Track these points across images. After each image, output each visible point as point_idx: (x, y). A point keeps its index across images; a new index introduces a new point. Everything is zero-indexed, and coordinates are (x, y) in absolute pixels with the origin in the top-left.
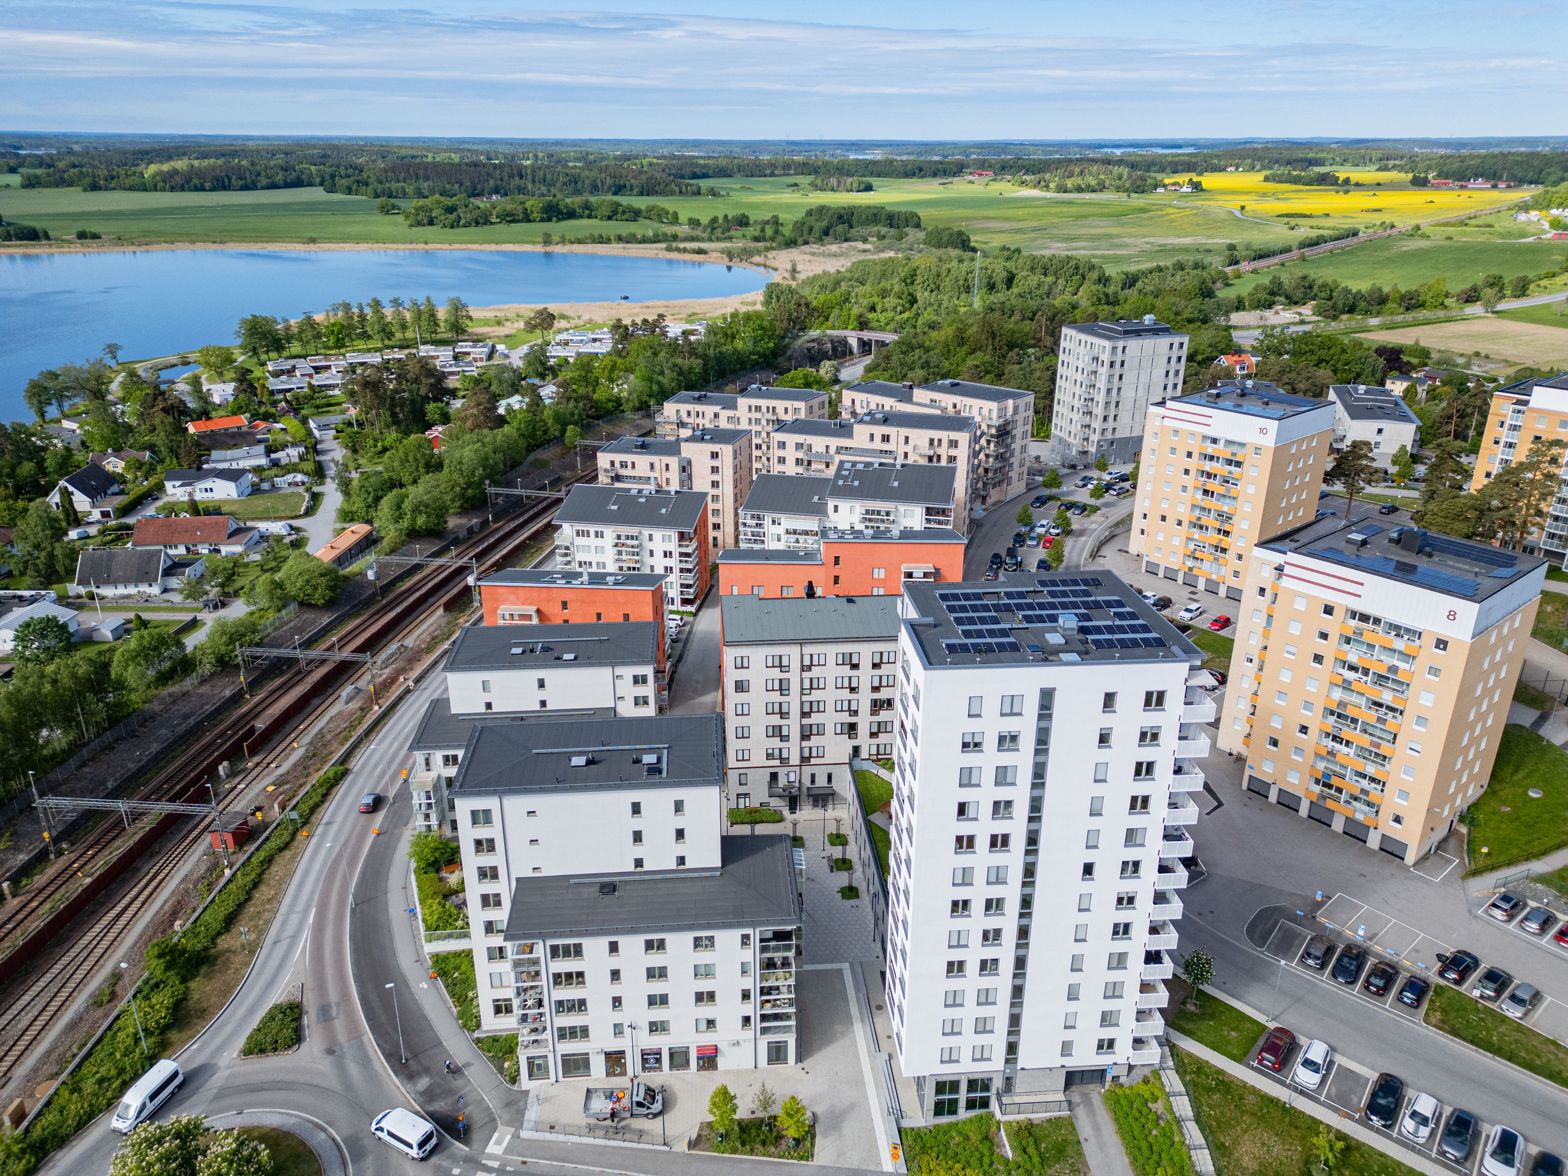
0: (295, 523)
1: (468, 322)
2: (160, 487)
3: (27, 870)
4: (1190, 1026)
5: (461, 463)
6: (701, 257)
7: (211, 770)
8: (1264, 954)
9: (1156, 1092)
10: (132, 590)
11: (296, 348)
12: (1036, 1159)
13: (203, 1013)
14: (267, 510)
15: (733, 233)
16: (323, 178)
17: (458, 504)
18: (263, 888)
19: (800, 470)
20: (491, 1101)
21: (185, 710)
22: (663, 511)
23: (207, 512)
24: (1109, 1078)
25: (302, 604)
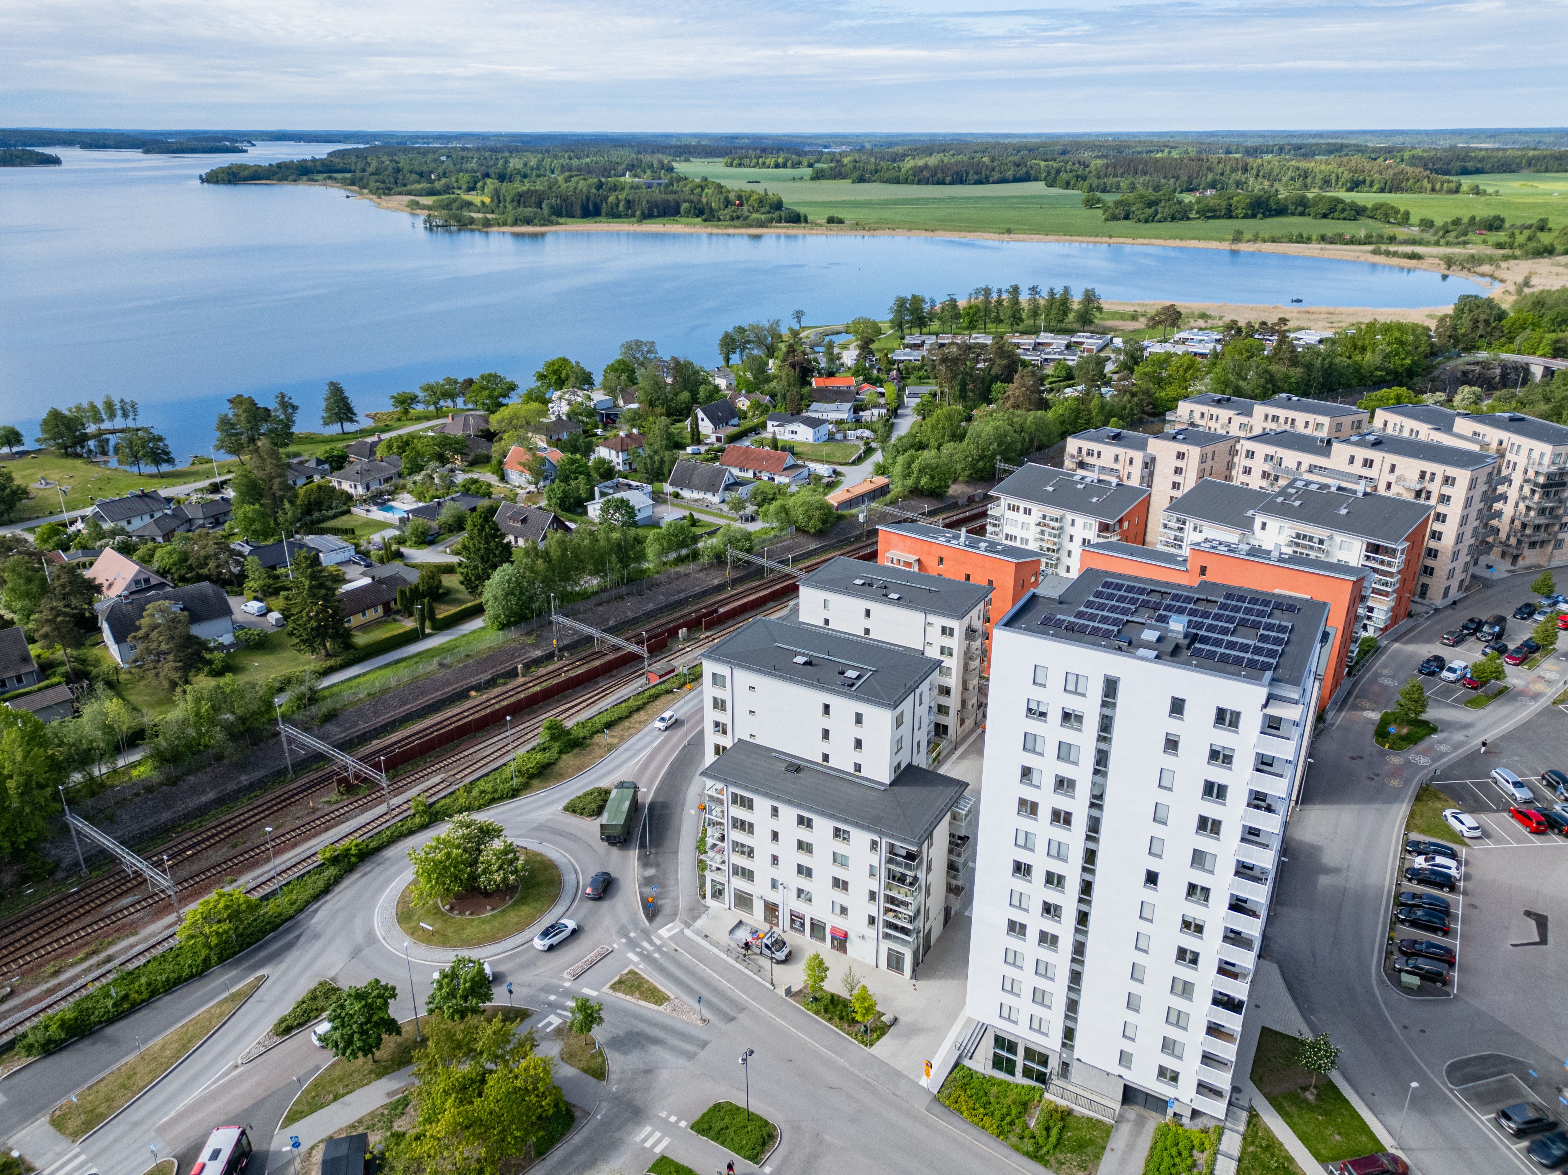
0: (839, 468)
1: (1097, 314)
2: (764, 426)
3: (537, 662)
4: (1293, 1110)
5: (980, 436)
6: (1413, 263)
7: (673, 633)
8: (1455, 1094)
9: (1207, 1145)
10: (701, 495)
11: (936, 325)
12: (1053, 1139)
13: (560, 777)
14: (828, 455)
15: (1471, 237)
16: (1049, 173)
17: (967, 473)
18: (642, 713)
19: (1264, 483)
20: (682, 903)
21: (683, 587)
22: (1095, 500)
23: (783, 449)
24: (1170, 1112)
25: (798, 529)
